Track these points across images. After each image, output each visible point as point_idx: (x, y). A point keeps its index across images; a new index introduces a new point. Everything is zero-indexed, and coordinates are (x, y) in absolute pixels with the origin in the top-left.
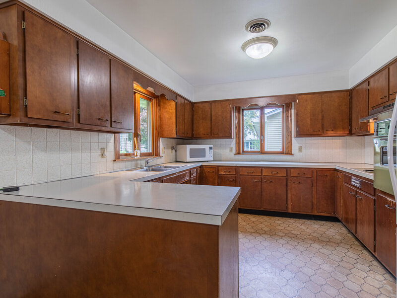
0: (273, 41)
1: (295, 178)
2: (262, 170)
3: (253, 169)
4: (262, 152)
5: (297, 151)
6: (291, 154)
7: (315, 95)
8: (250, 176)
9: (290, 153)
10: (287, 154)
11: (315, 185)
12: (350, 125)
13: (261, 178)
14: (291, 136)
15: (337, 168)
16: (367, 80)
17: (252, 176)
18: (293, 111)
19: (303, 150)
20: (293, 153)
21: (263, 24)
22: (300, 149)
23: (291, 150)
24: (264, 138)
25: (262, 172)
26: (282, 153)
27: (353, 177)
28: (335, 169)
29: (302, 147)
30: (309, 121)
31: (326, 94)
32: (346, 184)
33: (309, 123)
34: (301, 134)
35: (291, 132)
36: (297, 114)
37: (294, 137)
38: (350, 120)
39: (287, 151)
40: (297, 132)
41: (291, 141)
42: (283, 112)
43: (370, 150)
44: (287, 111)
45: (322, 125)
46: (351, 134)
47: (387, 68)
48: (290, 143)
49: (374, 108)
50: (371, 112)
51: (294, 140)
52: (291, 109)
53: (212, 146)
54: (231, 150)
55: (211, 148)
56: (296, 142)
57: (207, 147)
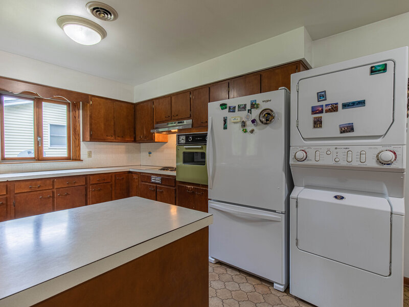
1: (95, 185)
2: (53, 182)
3: (39, 182)
4: (39, 158)
5: (87, 156)
6: (80, 160)
7: (108, 101)
8: (35, 193)
9: (78, 159)
10: (76, 160)
11: (113, 188)
12: (135, 133)
13: (53, 192)
14: (79, 140)
15: (131, 170)
16: (152, 101)
17: (39, 192)
18: (81, 111)
19: (93, 155)
20: (81, 159)
21: (110, 14)
22: (90, 154)
23: (80, 155)
24: (42, 140)
25: (53, 185)
26: (68, 159)
27: (153, 176)
28: (129, 171)
29: (91, 152)
30: (103, 125)
31: (117, 103)
32: (143, 183)
33: (103, 127)
34: (95, 137)
35: (79, 135)
36: (91, 117)
37: (83, 141)
38: (135, 129)
39: (74, 156)
40: (91, 136)
41: (79, 145)
42: (69, 111)
43: (144, 155)
44: (74, 110)
45: (115, 131)
46: (135, 141)
47: (170, 96)
48: (78, 147)
49: (157, 123)
50: (156, 126)
51: (82, 144)
52: (79, 109)
56: (85, 148)
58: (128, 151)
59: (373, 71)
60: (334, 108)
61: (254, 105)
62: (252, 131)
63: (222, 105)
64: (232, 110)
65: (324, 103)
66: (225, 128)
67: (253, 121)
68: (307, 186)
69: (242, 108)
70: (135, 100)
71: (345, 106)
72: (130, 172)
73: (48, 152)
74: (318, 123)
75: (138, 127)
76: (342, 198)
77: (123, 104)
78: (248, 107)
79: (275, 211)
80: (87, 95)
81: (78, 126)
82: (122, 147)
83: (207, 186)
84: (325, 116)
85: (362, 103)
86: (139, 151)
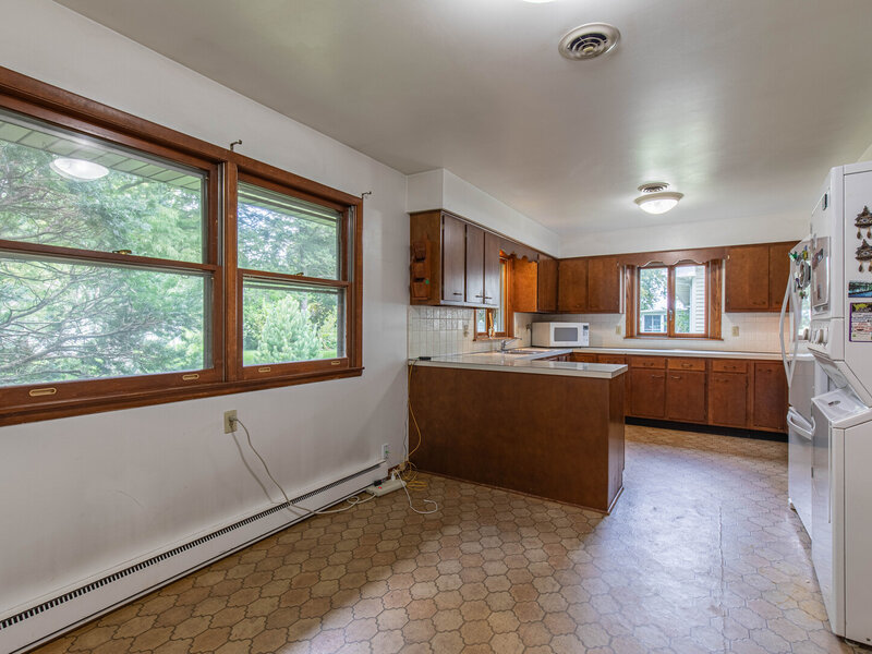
0: (677, 196)
1: (720, 374)
2: (666, 361)
3: (652, 359)
4: (671, 335)
5: (731, 333)
6: (720, 339)
7: (757, 249)
8: (648, 370)
9: (717, 337)
10: (713, 338)
11: (752, 384)
13: (666, 373)
14: (720, 310)
17: (652, 370)
18: (724, 270)
19: (741, 333)
20: (722, 337)
22: (736, 331)
23: (720, 331)
24: (674, 312)
25: (666, 365)
26: (705, 337)
29: (738, 328)
30: (747, 288)
33: (747, 291)
35: (719, 304)
36: (727, 278)
37: (726, 311)
39: (713, 334)
40: (727, 304)
41: (719, 318)
42: (707, 272)
44: (714, 270)
48: (718, 321)
51: (724, 316)
52: (720, 268)
53: (587, 324)
54: (618, 332)
55: (586, 328)
56: (728, 321)
57: (579, 326)
80: (724, 249)
81: (718, 291)
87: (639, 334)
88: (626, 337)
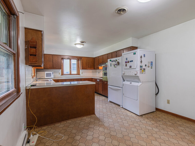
0: (83, 45)
4: (71, 74)
9: (79, 74)
12: (94, 67)
14: (79, 69)
15: (93, 78)
18: (80, 61)
21: (84, 42)
22: (82, 73)
24: (71, 69)
26: (77, 74)
27: (97, 79)
30: (85, 65)
34: (83, 68)
36: (82, 63)
37: (81, 69)
38: (94, 65)
39: (78, 74)
40: (82, 68)
42: (77, 61)
43: (98, 73)
44: (78, 61)
45: (88, 66)
46: (94, 69)
47: (103, 55)
48: (79, 71)
49: (100, 63)
50: (99, 64)
53: (53, 72)
54: (59, 74)
55: (53, 73)
56: (81, 71)
57: (51, 72)
58: (93, 72)
59: (134, 54)
60: (128, 62)
61: (116, 60)
62: (116, 67)
63: (110, 60)
64: (112, 61)
65: (127, 61)
66: (111, 66)
67: (116, 65)
68: (127, 81)
69: (114, 61)
70: (94, 57)
71: (130, 61)
72: (92, 78)
73: (72, 73)
74: (126, 65)
75: (95, 65)
76: (131, 83)
77: (91, 58)
78: (115, 61)
79: (120, 87)
80: (81, 57)
81: (79, 65)
82: (91, 71)
83: (107, 82)
84: (127, 64)
85: (132, 61)
86: (96, 72)
87: (64, 74)
88: (61, 75)
